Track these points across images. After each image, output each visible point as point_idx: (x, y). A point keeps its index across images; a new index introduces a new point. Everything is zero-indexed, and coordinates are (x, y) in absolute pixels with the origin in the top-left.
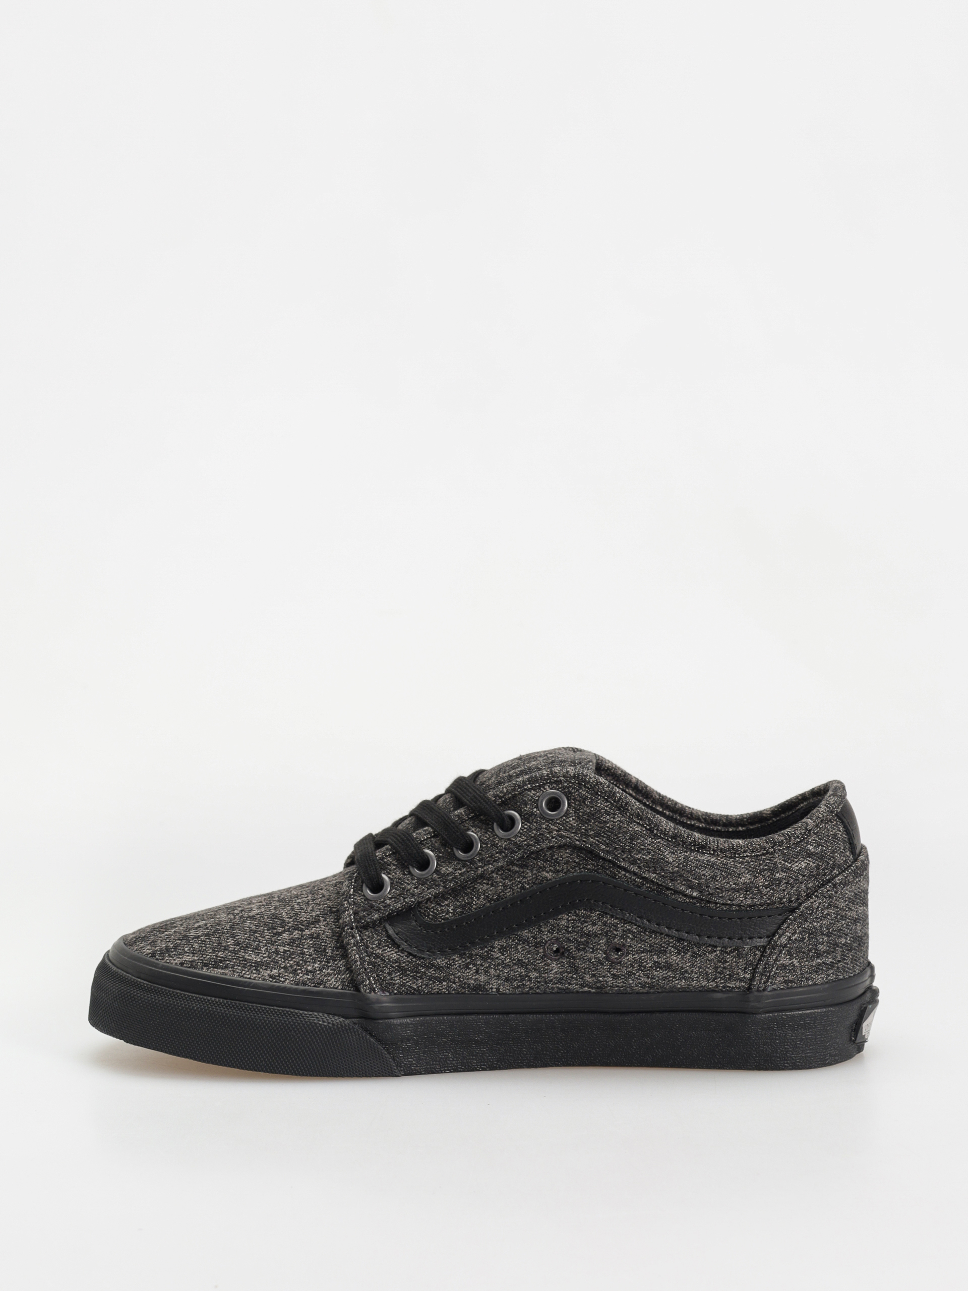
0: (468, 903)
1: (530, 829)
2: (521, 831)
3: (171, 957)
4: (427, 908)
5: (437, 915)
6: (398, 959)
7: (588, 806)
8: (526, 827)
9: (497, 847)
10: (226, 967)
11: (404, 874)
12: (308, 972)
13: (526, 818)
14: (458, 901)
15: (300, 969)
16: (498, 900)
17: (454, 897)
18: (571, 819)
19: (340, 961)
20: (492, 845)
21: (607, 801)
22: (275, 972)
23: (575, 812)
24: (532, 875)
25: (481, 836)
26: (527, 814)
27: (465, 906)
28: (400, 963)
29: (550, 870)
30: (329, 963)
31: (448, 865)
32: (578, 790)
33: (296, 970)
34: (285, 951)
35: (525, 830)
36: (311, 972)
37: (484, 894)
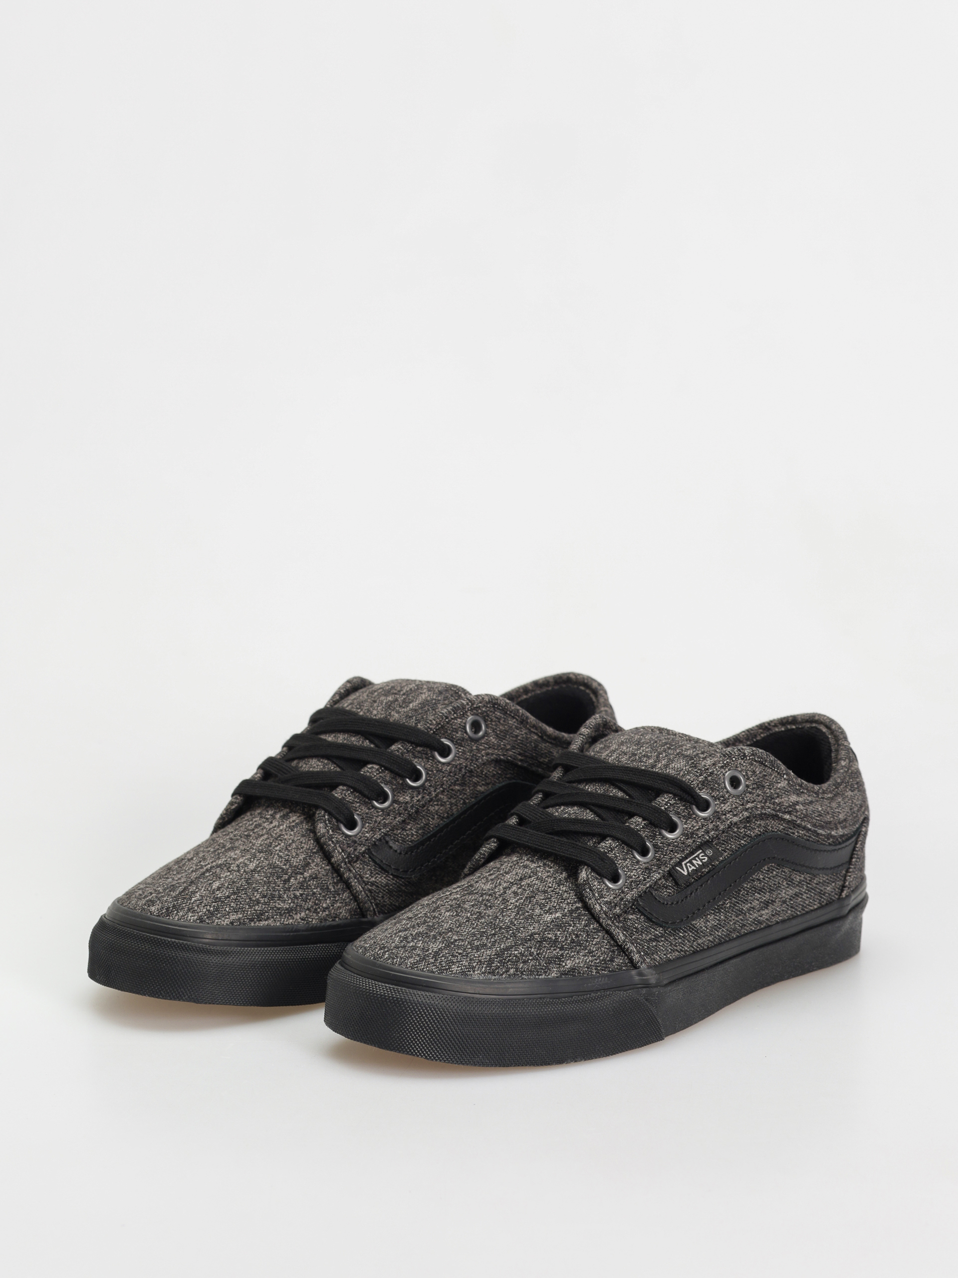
0: (427, 824)
1: (464, 752)
2: (457, 755)
3: (220, 919)
4: (395, 834)
5: (405, 839)
6: (387, 883)
7: (502, 725)
8: (460, 750)
9: (443, 772)
10: (268, 919)
11: (369, 809)
12: (324, 910)
13: (458, 743)
14: (418, 824)
15: (319, 908)
16: (448, 817)
17: (413, 821)
18: (491, 738)
19: (343, 894)
20: (437, 771)
21: (513, 717)
22: (303, 914)
23: (493, 731)
24: (470, 791)
25: (424, 765)
26: (459, 740)
27: (425, 827)
28: (389, 886)
29: (483, 784)
30: (335, 897)
31: (404, 795)
32: (494, 713)
33: (316, 909)
34: (301, 895)
35: (460, 754)
36: (326, 908)
37: (437, 814)
